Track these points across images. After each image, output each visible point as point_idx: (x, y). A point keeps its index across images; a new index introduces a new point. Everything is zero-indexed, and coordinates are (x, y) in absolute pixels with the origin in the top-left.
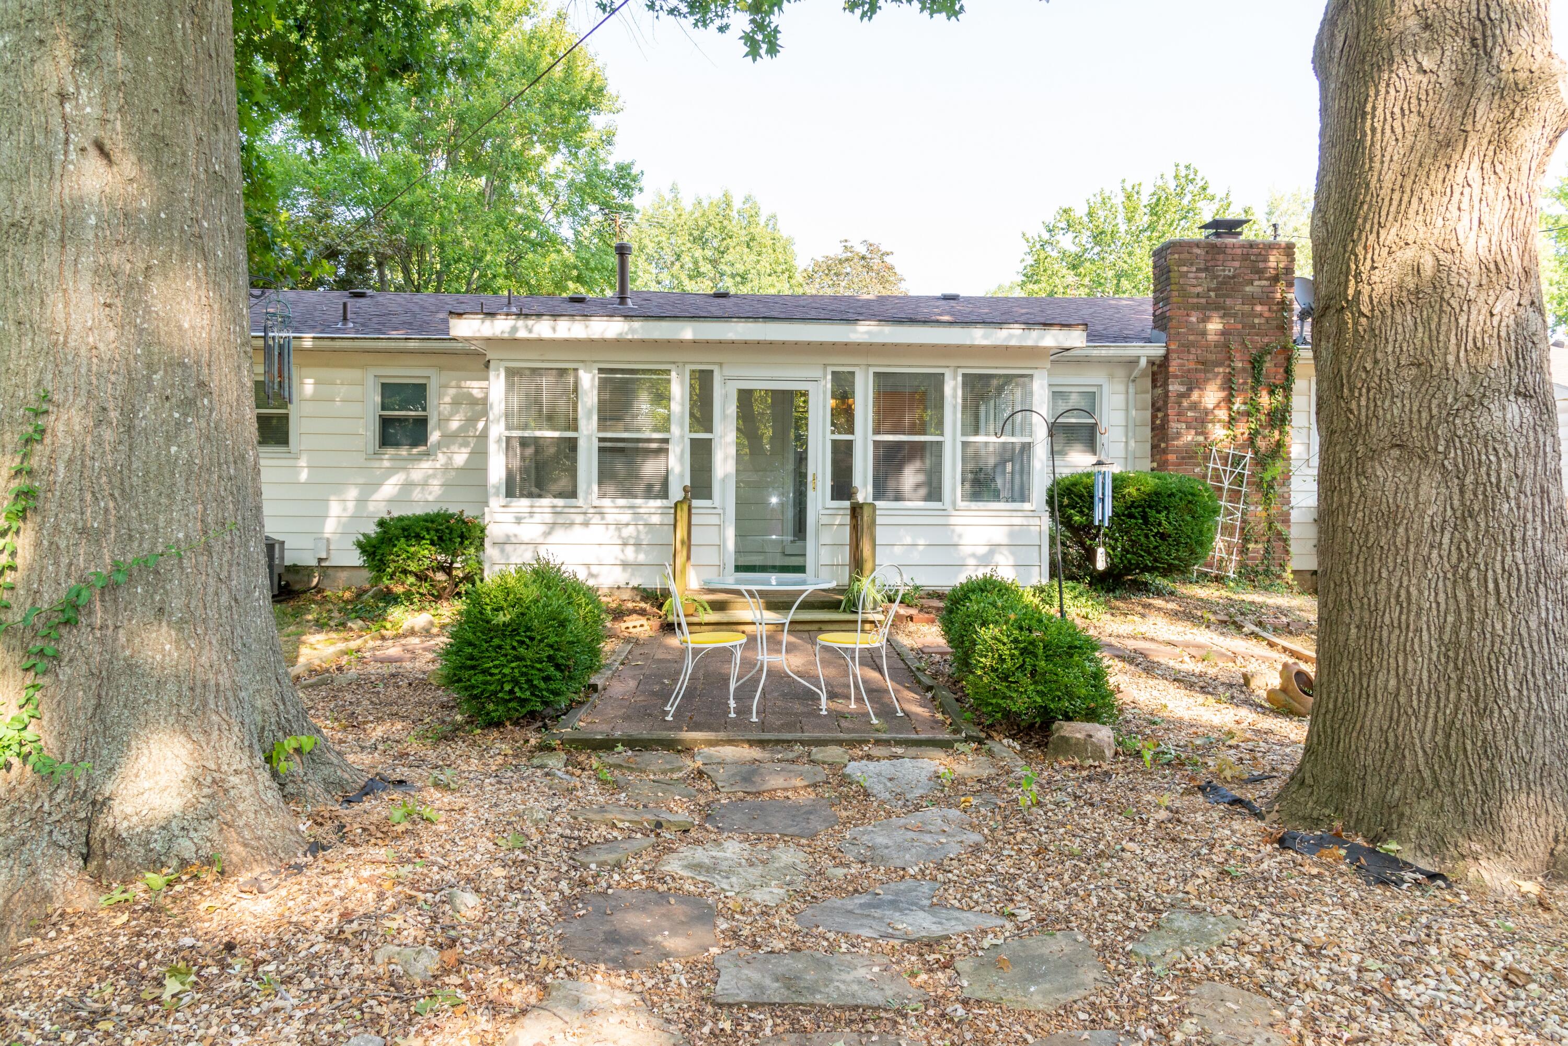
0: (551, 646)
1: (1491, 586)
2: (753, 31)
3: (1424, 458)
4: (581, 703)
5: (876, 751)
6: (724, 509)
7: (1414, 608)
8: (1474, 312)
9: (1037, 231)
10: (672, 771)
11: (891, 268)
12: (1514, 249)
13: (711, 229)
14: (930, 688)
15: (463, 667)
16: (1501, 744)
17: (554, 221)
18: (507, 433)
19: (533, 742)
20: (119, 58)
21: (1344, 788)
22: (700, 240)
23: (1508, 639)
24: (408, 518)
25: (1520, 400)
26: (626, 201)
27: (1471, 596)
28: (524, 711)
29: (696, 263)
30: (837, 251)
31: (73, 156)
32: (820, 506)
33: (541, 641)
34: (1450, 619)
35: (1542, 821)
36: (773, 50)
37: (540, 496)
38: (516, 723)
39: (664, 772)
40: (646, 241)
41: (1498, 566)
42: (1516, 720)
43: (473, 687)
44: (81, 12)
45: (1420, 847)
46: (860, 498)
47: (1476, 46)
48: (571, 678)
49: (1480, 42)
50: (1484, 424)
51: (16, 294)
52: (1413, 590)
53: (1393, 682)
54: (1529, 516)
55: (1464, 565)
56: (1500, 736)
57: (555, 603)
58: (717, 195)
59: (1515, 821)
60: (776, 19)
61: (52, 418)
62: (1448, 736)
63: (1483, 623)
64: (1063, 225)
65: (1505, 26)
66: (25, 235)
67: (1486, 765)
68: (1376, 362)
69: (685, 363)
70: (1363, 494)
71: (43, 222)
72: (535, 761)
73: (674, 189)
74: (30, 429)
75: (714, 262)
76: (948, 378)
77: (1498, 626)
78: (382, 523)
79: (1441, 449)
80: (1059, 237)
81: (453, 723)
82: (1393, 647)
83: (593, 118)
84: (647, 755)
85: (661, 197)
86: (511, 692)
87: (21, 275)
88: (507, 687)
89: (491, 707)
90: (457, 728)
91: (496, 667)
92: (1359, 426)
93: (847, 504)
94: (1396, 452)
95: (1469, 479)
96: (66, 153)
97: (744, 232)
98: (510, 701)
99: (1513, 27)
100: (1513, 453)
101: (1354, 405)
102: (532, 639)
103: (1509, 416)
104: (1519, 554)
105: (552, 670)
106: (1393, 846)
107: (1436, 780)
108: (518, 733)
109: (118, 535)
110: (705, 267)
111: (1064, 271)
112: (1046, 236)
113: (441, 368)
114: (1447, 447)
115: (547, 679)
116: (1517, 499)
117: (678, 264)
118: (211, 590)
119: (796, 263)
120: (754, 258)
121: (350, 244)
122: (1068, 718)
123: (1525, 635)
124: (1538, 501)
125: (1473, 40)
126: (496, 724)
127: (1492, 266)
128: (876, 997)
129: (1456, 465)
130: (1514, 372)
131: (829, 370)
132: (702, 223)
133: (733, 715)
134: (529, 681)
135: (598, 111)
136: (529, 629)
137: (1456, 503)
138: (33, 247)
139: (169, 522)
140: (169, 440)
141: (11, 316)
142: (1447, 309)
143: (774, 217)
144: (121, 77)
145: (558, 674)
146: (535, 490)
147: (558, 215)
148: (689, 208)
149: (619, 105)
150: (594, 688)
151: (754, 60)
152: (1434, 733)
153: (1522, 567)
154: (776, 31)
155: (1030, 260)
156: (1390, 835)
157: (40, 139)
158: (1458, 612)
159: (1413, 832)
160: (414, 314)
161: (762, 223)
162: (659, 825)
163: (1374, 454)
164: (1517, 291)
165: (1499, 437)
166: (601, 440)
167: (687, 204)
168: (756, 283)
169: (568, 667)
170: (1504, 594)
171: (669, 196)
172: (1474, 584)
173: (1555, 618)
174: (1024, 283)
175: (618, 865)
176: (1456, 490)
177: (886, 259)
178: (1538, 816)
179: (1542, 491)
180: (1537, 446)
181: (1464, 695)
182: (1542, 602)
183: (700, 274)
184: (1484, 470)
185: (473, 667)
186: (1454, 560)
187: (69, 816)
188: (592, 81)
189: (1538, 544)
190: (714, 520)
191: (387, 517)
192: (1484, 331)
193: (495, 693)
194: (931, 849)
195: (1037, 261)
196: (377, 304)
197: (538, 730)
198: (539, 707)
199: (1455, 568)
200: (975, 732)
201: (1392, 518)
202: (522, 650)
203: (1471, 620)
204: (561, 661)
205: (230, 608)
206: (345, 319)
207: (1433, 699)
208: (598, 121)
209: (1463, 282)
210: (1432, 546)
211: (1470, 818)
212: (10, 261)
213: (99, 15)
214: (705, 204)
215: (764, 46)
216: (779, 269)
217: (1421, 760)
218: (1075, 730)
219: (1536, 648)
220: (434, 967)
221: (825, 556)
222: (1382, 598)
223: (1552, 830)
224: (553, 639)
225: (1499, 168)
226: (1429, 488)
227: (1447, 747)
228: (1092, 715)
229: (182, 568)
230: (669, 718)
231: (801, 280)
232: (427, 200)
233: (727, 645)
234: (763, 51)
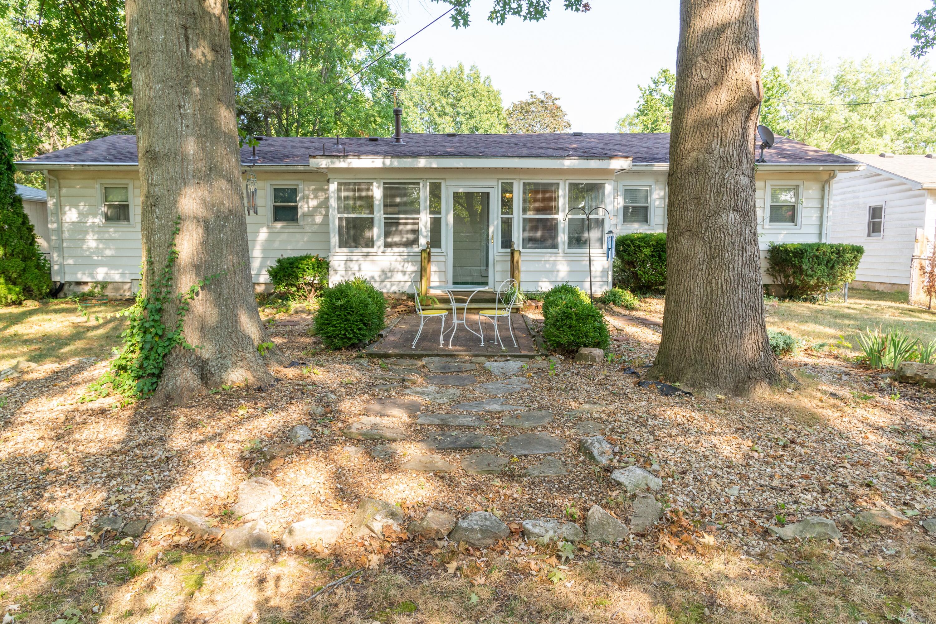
0: (361, 315)
1: (720, 285)
2: (456, 14)
3: (697, 236)
4: (375, 342)
5: (499, 359)
6: (447, 253)
7: (692, 294)
8: (717, 178)
9: (647, 83)
10: (412, 365)
11: (558, 108)
12: (735, 152)
13: (451, 86)
14: (534, 336)
15: (324, 324)
16: (721, 346)
17: (361, 89)
18: (339, 216)
19: (354, 355)
20: (197, 90)
21: (667, 364)
22: (445, 93)
23: (725, 306)
24: (292, 258)
25: (735, 213)
26: (401, 76)
27: (712, 290)
28: (350, 343)
29: (443, 107)
30: (526, 98)
31: (184, 129)
32: (495, 252)
33: (357, 313)
34: (705, 298)
35: (734, 375)
36: (466, 24)
37: (356, 247)
38: (347, 349)
39: (409, 366)
40: (414, 94)
41: (723, 278)
42: (727, 337)
43: (328, 333)
44: (185, 74)
45: (687, 384)
46: (515, 247)
47: (723, 69)
48: (370, 329)
49: (724, 68)
50: (719, 222)
51: (167, 180)
52: (692, 288)
53: (684, 323)
54: (736, 258)
55: (710, 277)
56: (720, 343)
57: (363, 297)
58: (456, 66)
59: (724, 375)
60: (467, 9)
61: (182, 225)
62: (702, 343)
63: (716, 300)
64: (663, 80)
65: (735, 61)
66: (169, 158)
67: (714, 353)
68: (682, 197)
69: (427, 179)
70: (677, 249)
71: (175, 153)
72: (355, 361)
73: (430, 62)
74: (174, 229)
75: (453, 106)
76: (561, 186)
77: (722, 301)
78: (279, 261)
79: (703, 232)
80: (660, 87)
81: (320, 348)
82: (684, 310)
83: (382, 27)
84: (402, 360)
85: (423, 68)
86: (345, 335)
87: (168, 173)
88: (343, 332)
89: (336, 341)
90: (322, 350)
91: (338, 324)
92: (676, 222)
93: (509, 250)
94: (688, 233)
95: (713, 244)
96: (182, 128)
97: (471, 88)
98: (344, 339)
99: (738, 61)
100: (731, 233)
101: (675, 214)
102: (353, 312)
103: (730, 219)
104: (731, 273)
105: (362, 326)
106: (677, 384)
107: (696, 360)
108: (348, 353)
109: (205, 267)
110: (448, 109)
111: (663, 108)
112: (653, 86)
113: (304, 180)
114: (705, 231)
115: (360, 329)
116: (731, 251)
117: (433, 107)
118: (236, 287)
119: (502, 105)
120: (477, 103)
121: (251, 108)
122: (585, 346)
123: (732, 304)
124: (741, 253)
125: (722, 66)
126: (337, 349)
127: (725, 159)
128: (472, 424)
129: (709, 238)
130: (733, 201)
131: (500, 182)
132: (446, 83)
133: (441, 346)
134: (352, 330)
135: (385, 24)
136: (351, 307)
137: (708, 253)
138: (172, 163)
139: (221, 262)
140: (220, 232)
141: (165, 188)
142: (707, 176)
143: (488, 78)
144: (199, 97)
145: (364, 327)
146: (353, 244)
147: (363, 85)
148: (439, 74)
149: (396, 20)
150: (381, 336)
151: (457, 28)
152: (697, 342)
153: (732, 278)
154: (468, 14)
155: (642, 102)
156: (678, 380)
157: (172, 123)
158: (707, 296)
159: (685, 379)
160: (289, 151)
161: (482, 82)
162: (404, 380)
163: (681, 234)
164: (735, 170)
165: (725, 227)
166: (385, 218)
167: (438, 71)
168: (478, 118)
169: (369, 324)
170: (724, 289)
171: (427, 67)
172: (713, 285)
173: (746, 298)
174: (638, 115)
175: (387, 390)
176: (708, 248)
177: (556, 102)
178: (733, 373)
179: (743, 248)
180: (742, 231)
181: (708, 328)
182: (740, 292)
183: (445, 114)
184: (719, 240)
185: (328, 324)
186: (707, 275)
187: (196, 365)
188: (381, 7)
189: (740, 269)
190: (442, 259)
191: (281, 258)
192: (721, 186)
193: (338, 335)
194: (509, 389)
195: (647, 102)
196: (269, 145)
197: (357, 351)
198: (357, 342)
199: (707, 278)
200: (545, 352)
201: (686, 259)
202: (349, 316)
203: (712, 298)
204: (366, 322)
205: (242, 294)
206: (254, 155)
207: (697, 329)
208: (385, 29)
209: (714, 166)
210: (699, 270)
211: (706, 374)
212: (164, 168)
213: (191, 75)
214: (448, 71)
215: (462, 21)
216: (492, 110)
217: (692, 352)
218: (584, 351)
219: (736, 309)
220: (323, 412)
221: (498, 277)
222: (682, 290)
223: (737, 378)
224: (362, 312)
225: (729, 120)
226: (699, 248)
227: (701, 347)
228: (597, 345)
229: (226, 279)
230: (413, 347)
231: (505, 116)
232: (290, 80)
233: (439, 315)
234: (461, 24)
